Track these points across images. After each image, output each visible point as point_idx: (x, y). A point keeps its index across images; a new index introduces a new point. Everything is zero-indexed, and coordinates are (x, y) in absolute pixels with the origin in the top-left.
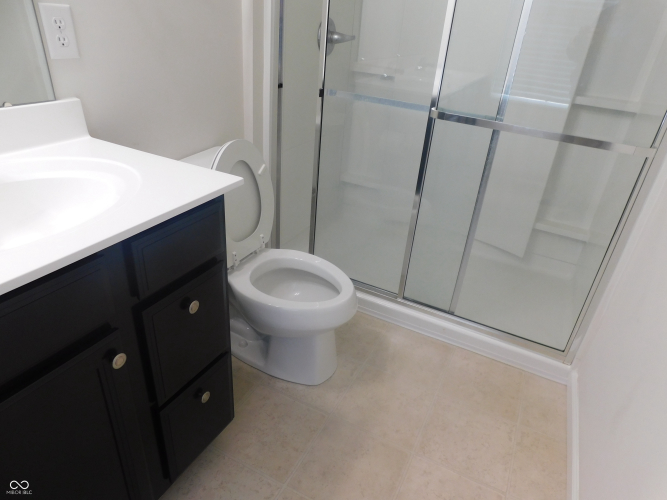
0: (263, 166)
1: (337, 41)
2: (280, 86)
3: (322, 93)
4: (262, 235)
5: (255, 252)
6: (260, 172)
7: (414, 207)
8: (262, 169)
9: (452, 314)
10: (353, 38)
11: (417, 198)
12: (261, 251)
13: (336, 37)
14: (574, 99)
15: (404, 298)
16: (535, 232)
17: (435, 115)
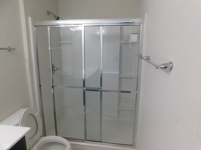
0: (37, 113)
1: (56, 70)
2: (40, 86)
3: (53, 87)
4: (39, 134)
5: (37, 140)
6: (36, 115)
7: (84, 111)
8: (37, 114)
9: (101, 142)
10: (60, 68)
11: (84, 107)
12: (39, 139)
13: (55, 69)
14: (119, 76)
15: (87, 141)
16: (119, 110)
17: (85, 90)
